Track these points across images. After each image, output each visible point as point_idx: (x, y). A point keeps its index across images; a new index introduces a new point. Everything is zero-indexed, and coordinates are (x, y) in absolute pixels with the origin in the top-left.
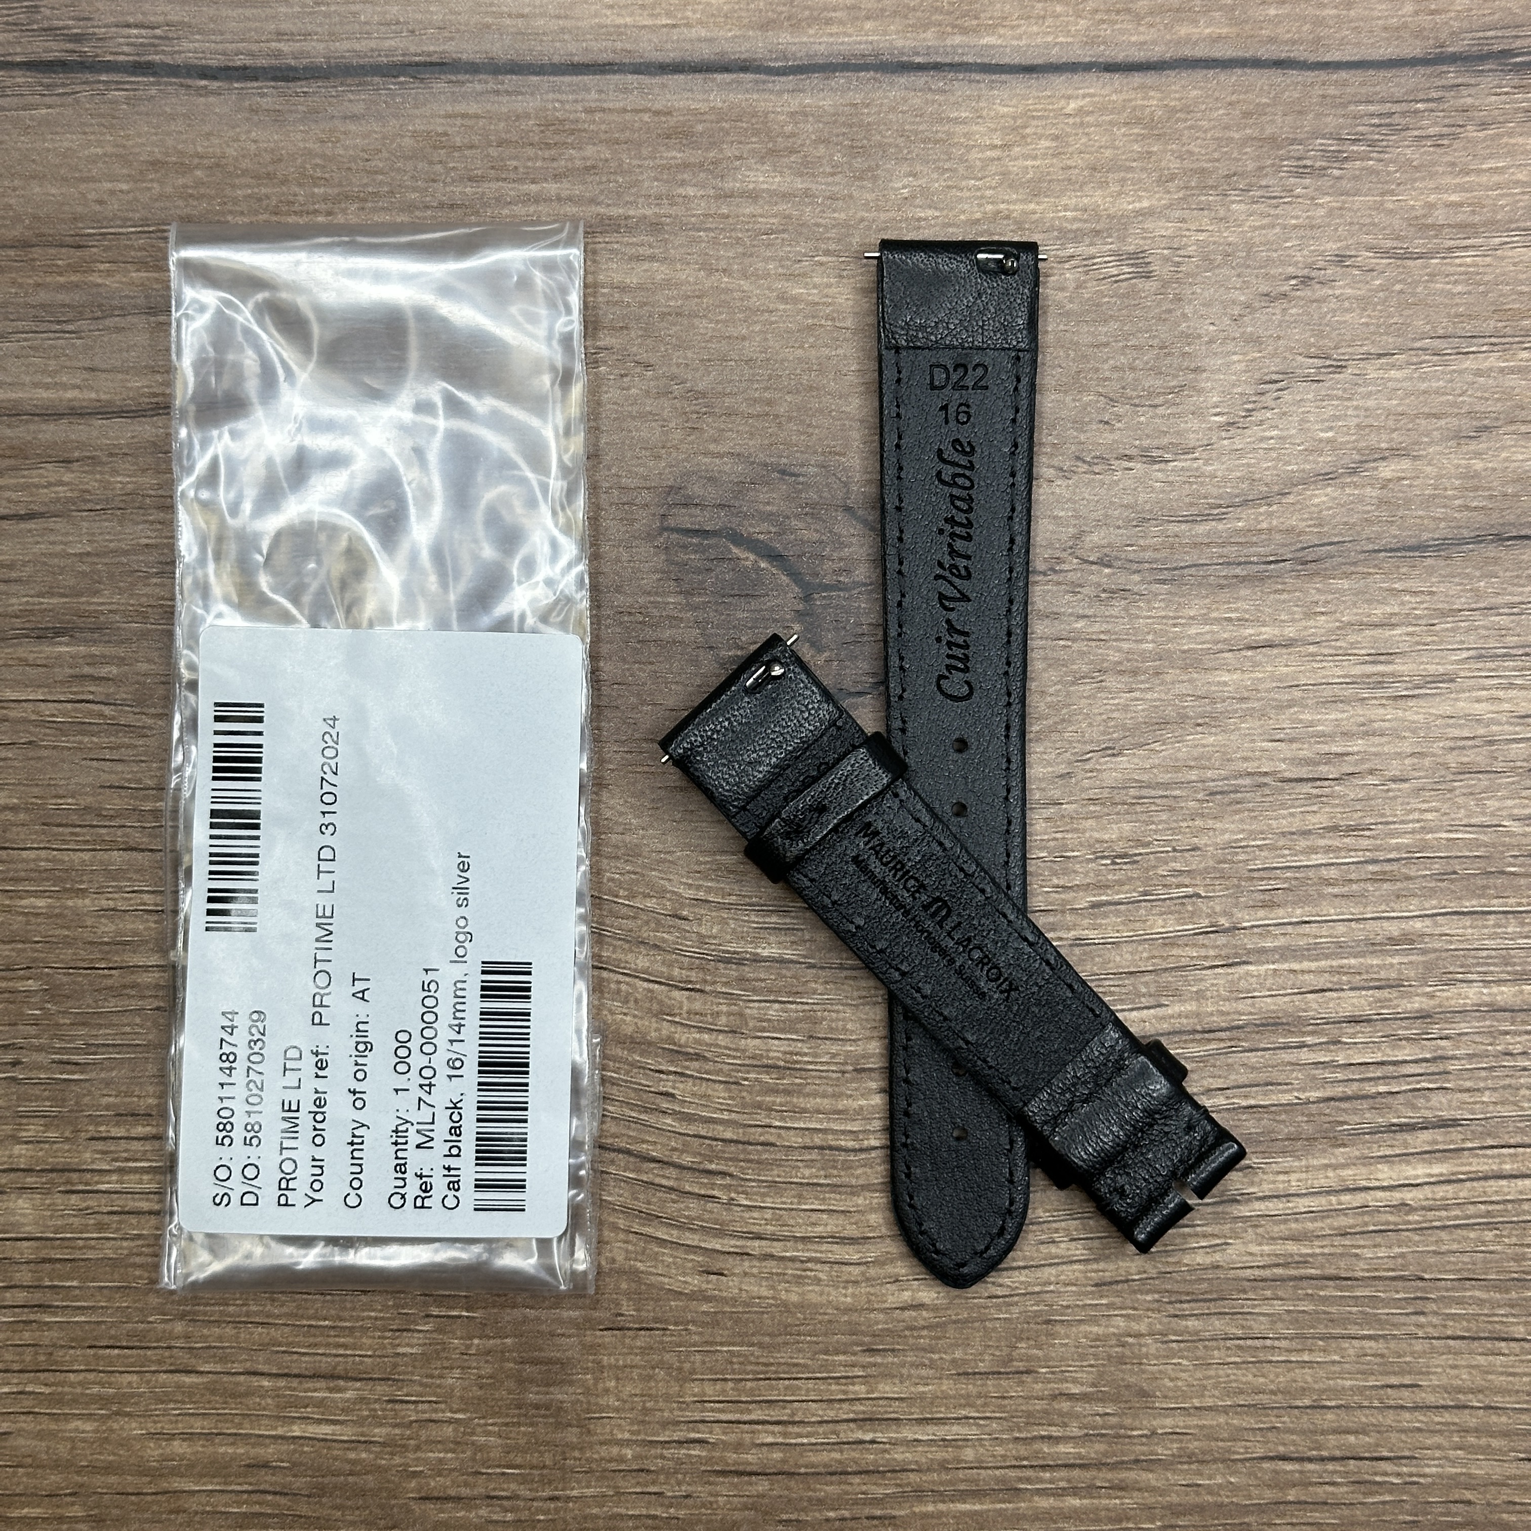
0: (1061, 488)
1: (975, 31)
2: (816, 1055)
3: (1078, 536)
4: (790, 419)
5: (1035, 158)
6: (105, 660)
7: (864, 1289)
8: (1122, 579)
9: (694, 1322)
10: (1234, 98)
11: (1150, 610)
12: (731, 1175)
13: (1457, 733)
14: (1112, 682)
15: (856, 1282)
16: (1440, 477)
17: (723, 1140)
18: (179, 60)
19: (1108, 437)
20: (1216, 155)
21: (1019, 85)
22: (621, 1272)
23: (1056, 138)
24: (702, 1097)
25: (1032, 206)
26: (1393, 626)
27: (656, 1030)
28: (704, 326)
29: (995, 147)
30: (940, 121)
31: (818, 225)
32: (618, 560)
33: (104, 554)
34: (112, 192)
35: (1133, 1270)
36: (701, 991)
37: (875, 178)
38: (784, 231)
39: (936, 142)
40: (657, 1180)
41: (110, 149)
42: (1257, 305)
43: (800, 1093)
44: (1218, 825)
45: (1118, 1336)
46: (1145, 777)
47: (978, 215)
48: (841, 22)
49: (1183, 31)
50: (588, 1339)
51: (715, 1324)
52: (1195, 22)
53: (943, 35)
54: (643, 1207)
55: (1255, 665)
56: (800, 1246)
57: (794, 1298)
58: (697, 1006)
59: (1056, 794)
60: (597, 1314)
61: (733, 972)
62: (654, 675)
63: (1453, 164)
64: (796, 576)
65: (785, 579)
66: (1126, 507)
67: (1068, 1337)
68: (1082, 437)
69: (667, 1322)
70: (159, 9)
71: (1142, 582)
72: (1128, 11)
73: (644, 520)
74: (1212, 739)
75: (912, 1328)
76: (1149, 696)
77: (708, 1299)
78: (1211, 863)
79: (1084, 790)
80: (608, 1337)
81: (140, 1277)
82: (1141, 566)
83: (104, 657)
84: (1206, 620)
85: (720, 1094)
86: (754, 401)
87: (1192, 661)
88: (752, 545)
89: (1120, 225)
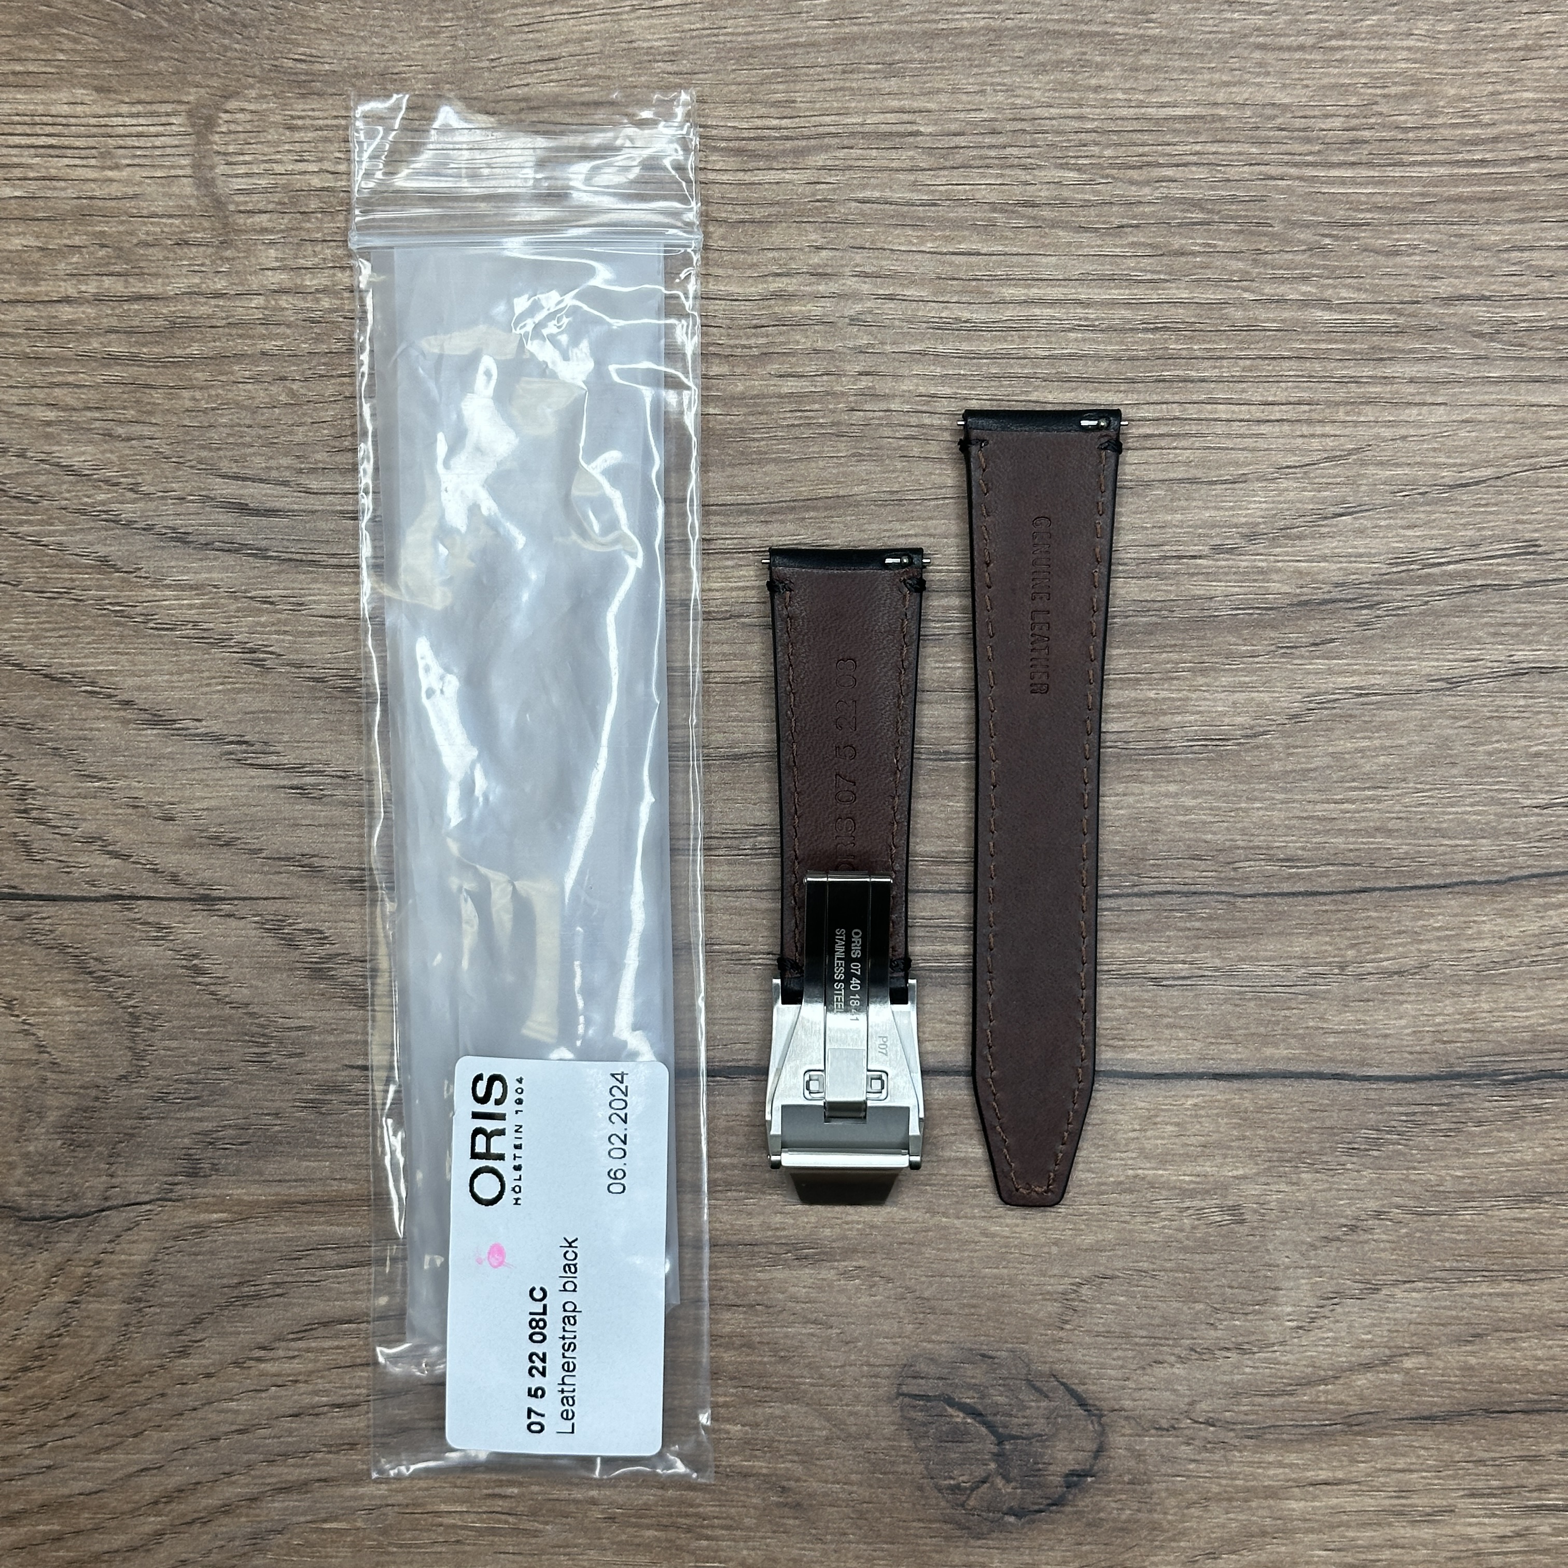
0: (1179, 1369)
4: (989, 1319)
5: (1163, 1138)
6: (511, 1483)
8: (1223, 1435)
11: (1241, 1457)
13: (1454, 1547)
14: (1213, 1506)
16: (1444, 1369)
19: (1213, 1335)
20: (1291, 1139)
23: (1177, 1124)
25: (1160, 1172)
26: (1411, 1471)
28: (929, 1252)
29: (1135, 1130)
32: (867, 1415)
42: (1318, 1244)
47: (1122, 1179)
49: (1268, 1051)
52: (1276, 1045)
55: (1315, 1498)
62: (892, 1496)
63: (1458, 1150)
64: (990, 1427)
65: (983, 1430)
66: (1225, 1383)
68: (1195, 1334)
71: (1236, 1437)
72: (1230, 1036)
73: (885, 1388)
74: (1283, 1549)
76: (1241, 1517)
82: (1235, 1426)
84: (1281, 1465)
86: (965, 1305)
87: (1271, 1493)
88: (962, 1407)
89: (1222, 1187)
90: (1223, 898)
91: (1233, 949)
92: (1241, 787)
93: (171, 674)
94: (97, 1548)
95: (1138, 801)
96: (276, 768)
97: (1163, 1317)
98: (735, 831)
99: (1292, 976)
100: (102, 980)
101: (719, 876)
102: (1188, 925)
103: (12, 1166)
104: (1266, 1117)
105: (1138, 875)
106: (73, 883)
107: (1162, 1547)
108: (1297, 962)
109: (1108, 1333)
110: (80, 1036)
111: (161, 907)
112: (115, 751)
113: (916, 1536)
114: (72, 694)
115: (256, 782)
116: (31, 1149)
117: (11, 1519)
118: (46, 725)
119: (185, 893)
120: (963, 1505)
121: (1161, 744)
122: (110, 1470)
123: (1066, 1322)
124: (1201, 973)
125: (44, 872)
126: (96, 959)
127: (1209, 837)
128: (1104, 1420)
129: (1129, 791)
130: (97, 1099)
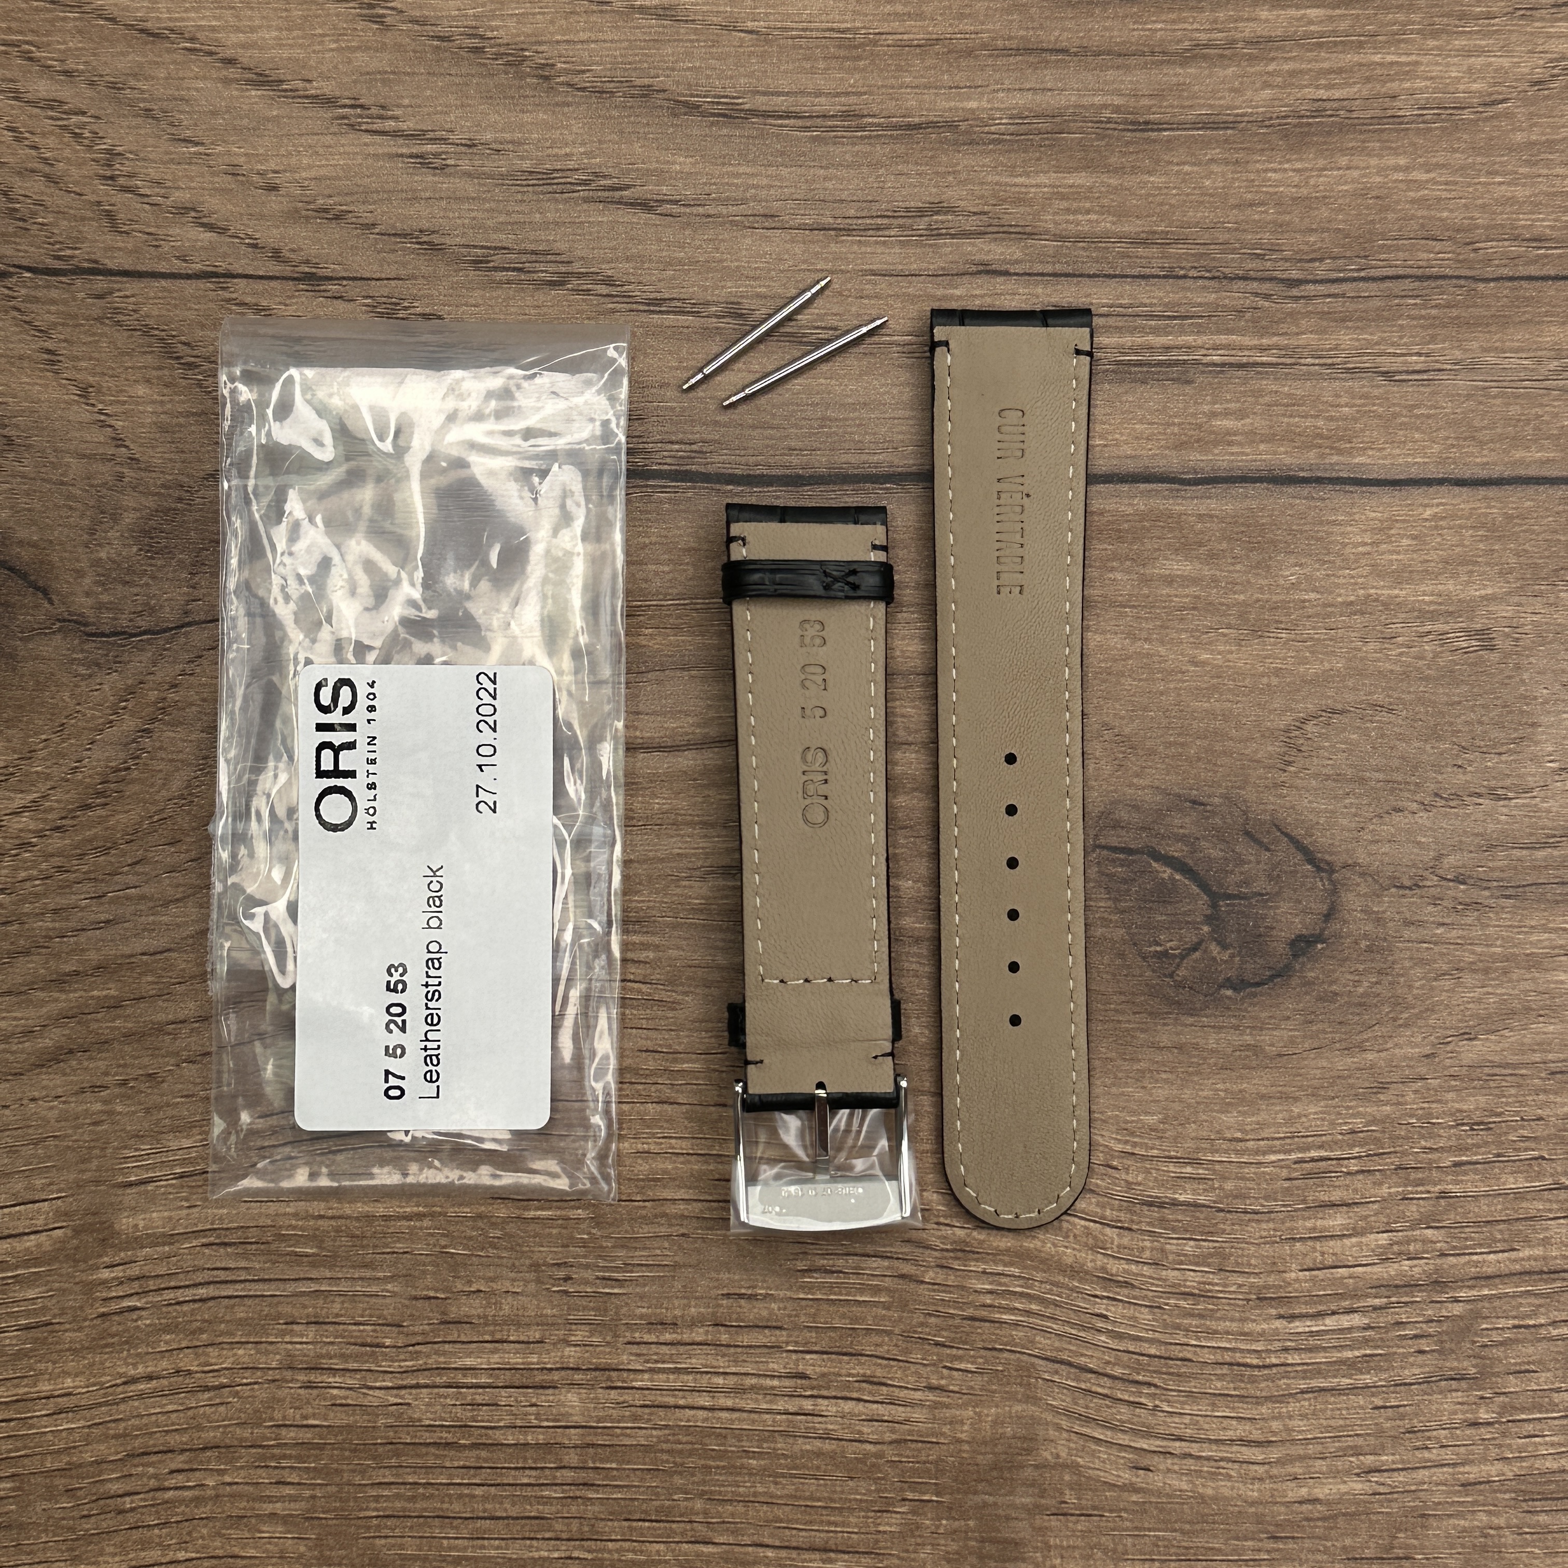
0: (1423, 818)
1: (1349, 452)
2: (1225, 1286)
3: (1439, 857)
4: (1199, 759)
5: (1398, 553)
6: (645, 946)
7: (1268, 1485)
8: (1475, 894)
9: (1125, 1510)
10: (1561, 508)
11: (1499, 920)
12: (1155, 1386)
14: (1468, 979)
15: (1261, 1479)
17: (1149, 1356)
18: (710, 469)
19: (1461, 778)
20: (1547, 553)
21: (1386, 496)
22: (1065, 1466)
23: (1414, 537)
24: (1130, 1318)
25: (1396, 592)
27: (1092, 1261)
28: (1127, 682)
29: (1366, 544)
30: (1321, 523)
31: (1222, 604)
33: (645, 861)
34: (656, 573)
35: (1494, 1473)
36: (1130, 1229)
37: (1269, 567)
38: (1194, 608)
39: (1318, 539)
40: (1094, 1389)
41: (654, 539)
43: (1212, 1318)
44: (1558, 1100)
45: (1481, 1529)
46: (1497, 1059)
47: (1352, 598)
48: (1240, 444)
49: (1519, 454)
50: (1038, 1522)
51: (1145, 1511)
52: (1528, 448)
53: (1322, 456)
54: (1082, 1410)
56: (1214, 1447)
57: (1210, 1492)
58: (1125, 1241)
59: (1423, 1070)
60: (1043, 1501)
61: (1155, 1213)
64: (1204, 886)
65: (1195, 889)
66: (1477, 835)
67: (1439, 1528)
68: (1440, 778)
69: (1103, 1509)
70: (697, 429)
71: (1492, 896)
72: (1473, 438)
74: (1551, 1028)
75: (1308, 1519)
76: (1499, 991)
77: (1137, 1490)
78: (1553, 1131)
79: (1446, 1068)
80: (1054, 1522)
81: (667, 1461)
82: (1490, 884)
83: (642, 944)
84: (1545, 929)
85: (1145, 1316)
86: (1170, 744)
87: (1534, 962)
88: (1168, 861)
89: (1469, 608)
90: (1462, 282)
91: (1475, 339)
92: (1479, 159)
93: (280, 29)
94: (161, 1017)
95: (1364, 176)
96: (395, 134)
97: (1402, 758)
98: (907, 209)
99: (1543, 371)
100: (191, 366)
101: (889, 259)
102: (1423, 312)
103: (80, 573)
104: (1517, 529)
105: (1366, 257)
106: (160, 258)
107: (1406, 1025)
108: (1549, 354)
109: (1339, 778)
110: (164, 429)
111: (259, 286)
112: (214, 113)
113: (1116, 1011)
114: (168, 51)
115: (371, 150)
116: (103, 555)
117: (60, 981)
118: (139, 85)
119: (287, 270)
120: (1171, 975)
121: (1390, 113)
122: (178, 926)
123: (1289, 763)
124: (1438, 366)
125: (130, 246)
126: (185, 344)
127: (1445, 214)
128: (1335, 876)
129: (1354, 164)
130: (180, 500)
